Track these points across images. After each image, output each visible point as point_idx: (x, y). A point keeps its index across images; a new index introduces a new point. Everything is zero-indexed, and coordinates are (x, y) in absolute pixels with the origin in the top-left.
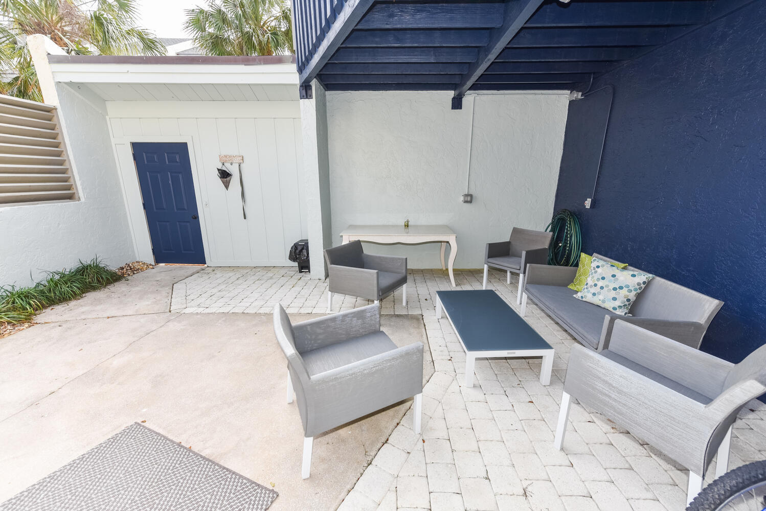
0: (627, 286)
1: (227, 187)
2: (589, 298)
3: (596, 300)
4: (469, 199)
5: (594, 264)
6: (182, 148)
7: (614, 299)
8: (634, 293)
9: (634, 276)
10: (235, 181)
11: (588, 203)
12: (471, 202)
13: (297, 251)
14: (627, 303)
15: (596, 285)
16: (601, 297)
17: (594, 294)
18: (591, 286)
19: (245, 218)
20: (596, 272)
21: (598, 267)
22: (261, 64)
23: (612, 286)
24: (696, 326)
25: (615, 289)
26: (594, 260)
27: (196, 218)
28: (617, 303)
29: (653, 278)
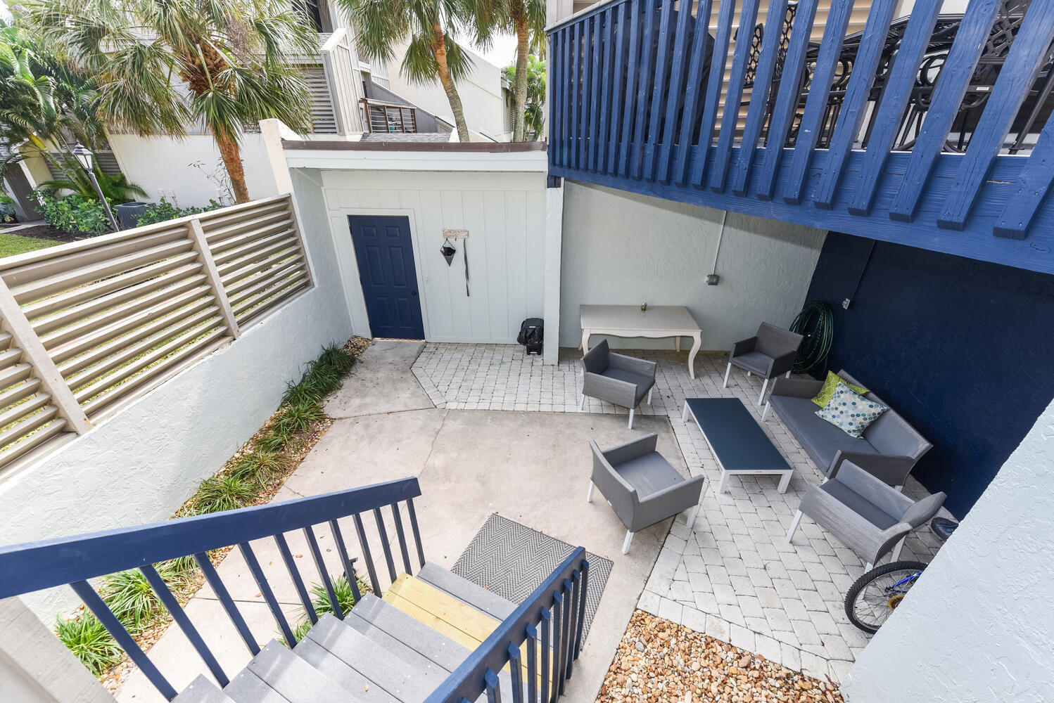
0: (864, 415)
1: (449, 263)
2: (829, 418)
3: (835, 422)
4: (715, 280)
5: (839, 389)
6: (402, 223)
7: (851, 424)
8: (868, 421)
9: (871, 406)
10: (458, 258)
11: (846, 304)
12: (716, 284)
13: (528, 335)
14: (861, 428)
15: (837, 409)
16: (840, 420)
17: (834, 417)
18: (832, 409)
19: (468, 295)
20: (839, 397)
21: (842, 392)
22: (508, 152)
23: (851, 412)
24: (908, 460)
25: (853, 416)
26: (840, 385)
27: (415, 293)
28: (853, 428)
29: (888, 410)
